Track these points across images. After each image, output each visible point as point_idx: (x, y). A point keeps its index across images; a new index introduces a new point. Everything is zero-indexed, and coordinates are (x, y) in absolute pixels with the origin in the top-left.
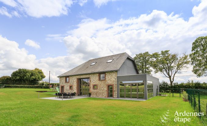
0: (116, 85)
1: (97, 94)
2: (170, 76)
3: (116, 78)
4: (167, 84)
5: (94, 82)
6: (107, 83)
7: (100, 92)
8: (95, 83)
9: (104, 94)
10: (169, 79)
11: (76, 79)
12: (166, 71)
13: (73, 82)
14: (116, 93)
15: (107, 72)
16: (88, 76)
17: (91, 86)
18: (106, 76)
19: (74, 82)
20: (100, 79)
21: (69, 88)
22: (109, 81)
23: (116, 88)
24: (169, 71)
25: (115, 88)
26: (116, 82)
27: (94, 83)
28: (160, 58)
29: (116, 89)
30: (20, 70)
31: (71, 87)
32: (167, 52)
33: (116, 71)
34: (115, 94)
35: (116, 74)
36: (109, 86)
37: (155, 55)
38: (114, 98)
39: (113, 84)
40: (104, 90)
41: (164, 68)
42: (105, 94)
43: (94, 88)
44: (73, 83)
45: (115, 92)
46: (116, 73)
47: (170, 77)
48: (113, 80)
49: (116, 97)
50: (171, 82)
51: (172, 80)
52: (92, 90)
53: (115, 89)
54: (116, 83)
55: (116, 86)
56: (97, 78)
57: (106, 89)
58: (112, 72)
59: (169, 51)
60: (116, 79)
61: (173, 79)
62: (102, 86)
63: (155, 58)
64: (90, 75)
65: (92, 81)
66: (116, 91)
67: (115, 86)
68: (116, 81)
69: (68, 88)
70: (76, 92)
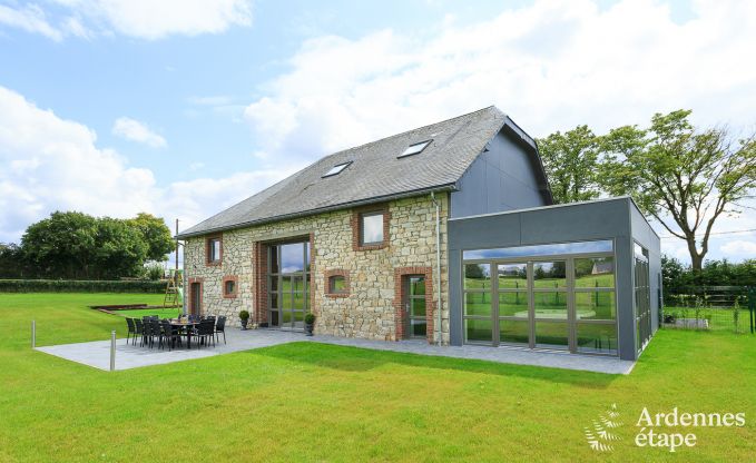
0: (442, 271)
1: (349, 320)
2: (691, 228)
3: (445, 229)
4: (679, 267)
5: (331, 256)
6: (395, 259)
7: (359, 309)
8: (336, 265)
9: (379, 321)
10: (685, 242)
11: (251, 248)
12: (672, 208)
13: (236, 260)
14: (446, 314)
15: (394, 201)
16: (301, 227)
17: (320, 280)
18: (392, 222)
19: (240, 258)
20: (359, 242)
21: (221, 288)
22: (405, 251)
23: (446, 288)
24: (684, 207)
25: (437, 287)
26: (445, 256)
27: (331, 261)
28: (646, 150)
29: (446, 294)
30: (57, 216)
31: (230, 286)
32: (678, 116)
33: (446, 192)
34: (440, 321)
35: (445, 208)
36: (406, 278)
37: (623, 138)
38: (432, 343)
39: (428, 264)
40: (381, 302)
41: (662, 195)
42: (389, 320)
43: (331, 290)
44: (238, 266)
45: (437, 313)
46: (445, 201)
47: (690, 236)
48: (430, 241)
49: (447, 336)
50: (697, 258)
51: (699, 250)
52: (321, 300)
53: (438, 292)
54: (445, 262)
55: (445, 276)
56: (348, 236)
57: (390, 293)
58: (419, 196)
59: (689, 112)
60: (445, 237)
61: (705, 244)
62: (371, 278)
63: (623, 150)
64: (315, 224)
65: (321, 252)
66: (446, 305)
67: (436, 275)
68: (445, 247)
69: (219, 289)
70: (251, 310)
